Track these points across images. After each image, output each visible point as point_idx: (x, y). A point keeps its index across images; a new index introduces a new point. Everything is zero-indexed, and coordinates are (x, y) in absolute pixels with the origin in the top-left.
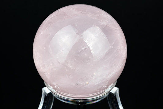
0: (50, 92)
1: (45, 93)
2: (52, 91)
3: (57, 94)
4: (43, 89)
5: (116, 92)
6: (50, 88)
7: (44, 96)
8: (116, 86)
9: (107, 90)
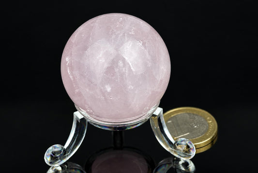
0: (83, 117)
1: (77, 118)
2: (86, 116)
3: (91, 119)
4: (75, 113)
5: (160, 114)
6: (83, 113)
7: (76, 122)
8: (159, 107)
9: (150, 112)
